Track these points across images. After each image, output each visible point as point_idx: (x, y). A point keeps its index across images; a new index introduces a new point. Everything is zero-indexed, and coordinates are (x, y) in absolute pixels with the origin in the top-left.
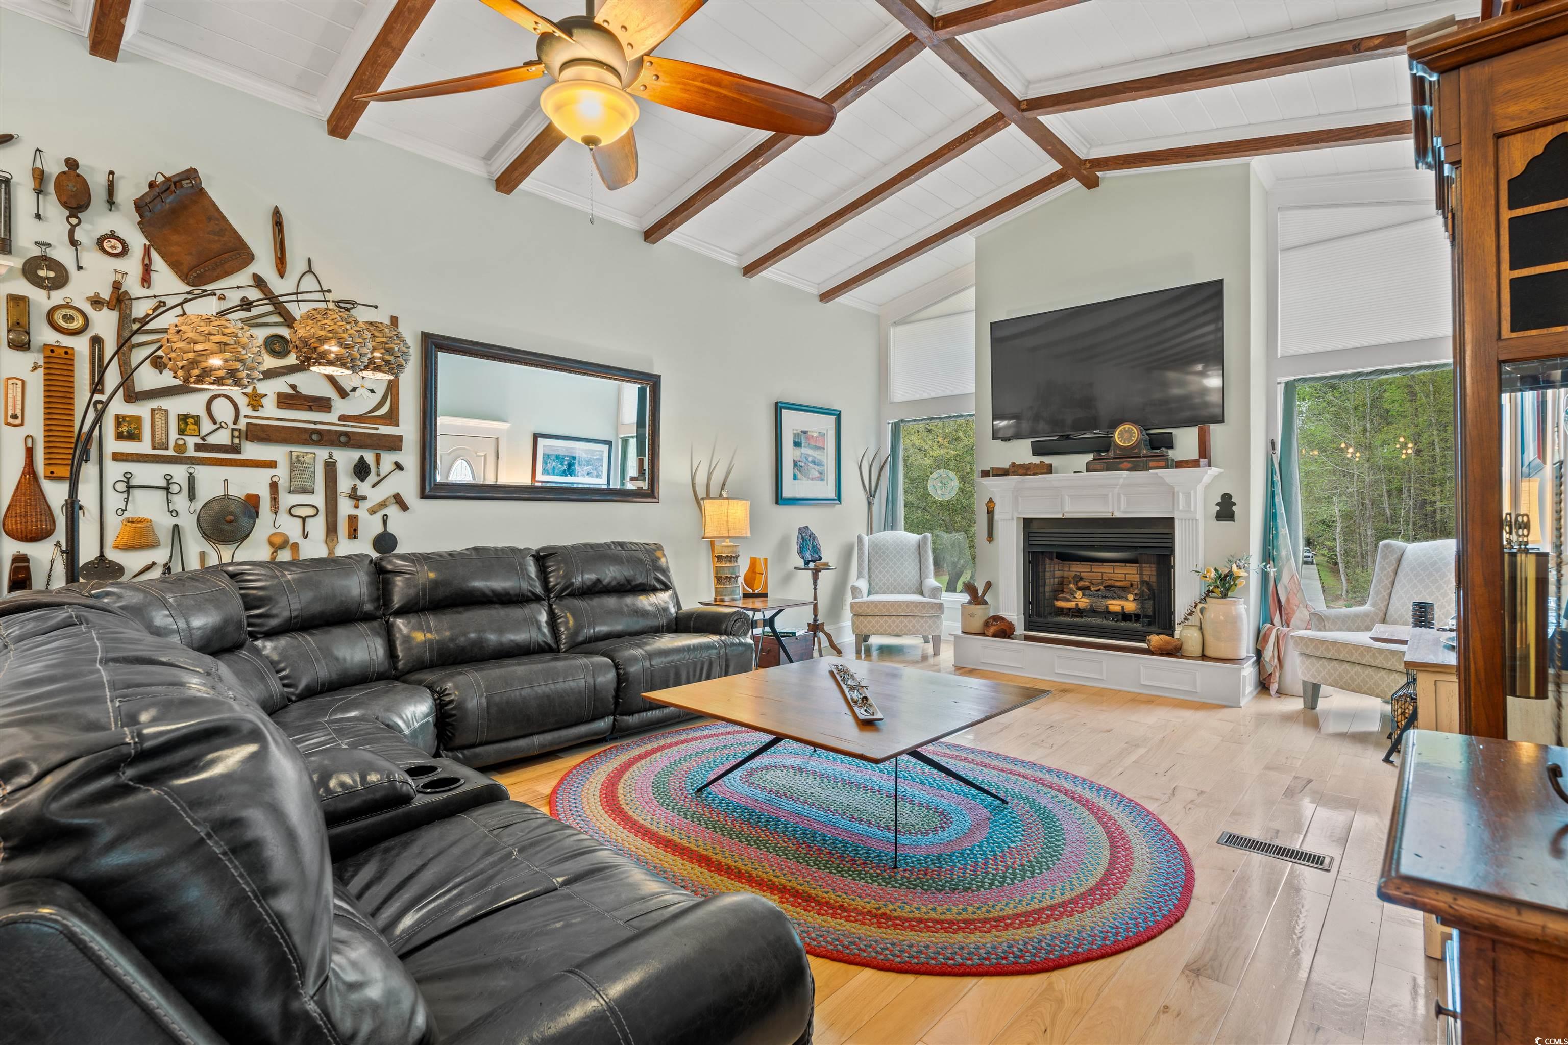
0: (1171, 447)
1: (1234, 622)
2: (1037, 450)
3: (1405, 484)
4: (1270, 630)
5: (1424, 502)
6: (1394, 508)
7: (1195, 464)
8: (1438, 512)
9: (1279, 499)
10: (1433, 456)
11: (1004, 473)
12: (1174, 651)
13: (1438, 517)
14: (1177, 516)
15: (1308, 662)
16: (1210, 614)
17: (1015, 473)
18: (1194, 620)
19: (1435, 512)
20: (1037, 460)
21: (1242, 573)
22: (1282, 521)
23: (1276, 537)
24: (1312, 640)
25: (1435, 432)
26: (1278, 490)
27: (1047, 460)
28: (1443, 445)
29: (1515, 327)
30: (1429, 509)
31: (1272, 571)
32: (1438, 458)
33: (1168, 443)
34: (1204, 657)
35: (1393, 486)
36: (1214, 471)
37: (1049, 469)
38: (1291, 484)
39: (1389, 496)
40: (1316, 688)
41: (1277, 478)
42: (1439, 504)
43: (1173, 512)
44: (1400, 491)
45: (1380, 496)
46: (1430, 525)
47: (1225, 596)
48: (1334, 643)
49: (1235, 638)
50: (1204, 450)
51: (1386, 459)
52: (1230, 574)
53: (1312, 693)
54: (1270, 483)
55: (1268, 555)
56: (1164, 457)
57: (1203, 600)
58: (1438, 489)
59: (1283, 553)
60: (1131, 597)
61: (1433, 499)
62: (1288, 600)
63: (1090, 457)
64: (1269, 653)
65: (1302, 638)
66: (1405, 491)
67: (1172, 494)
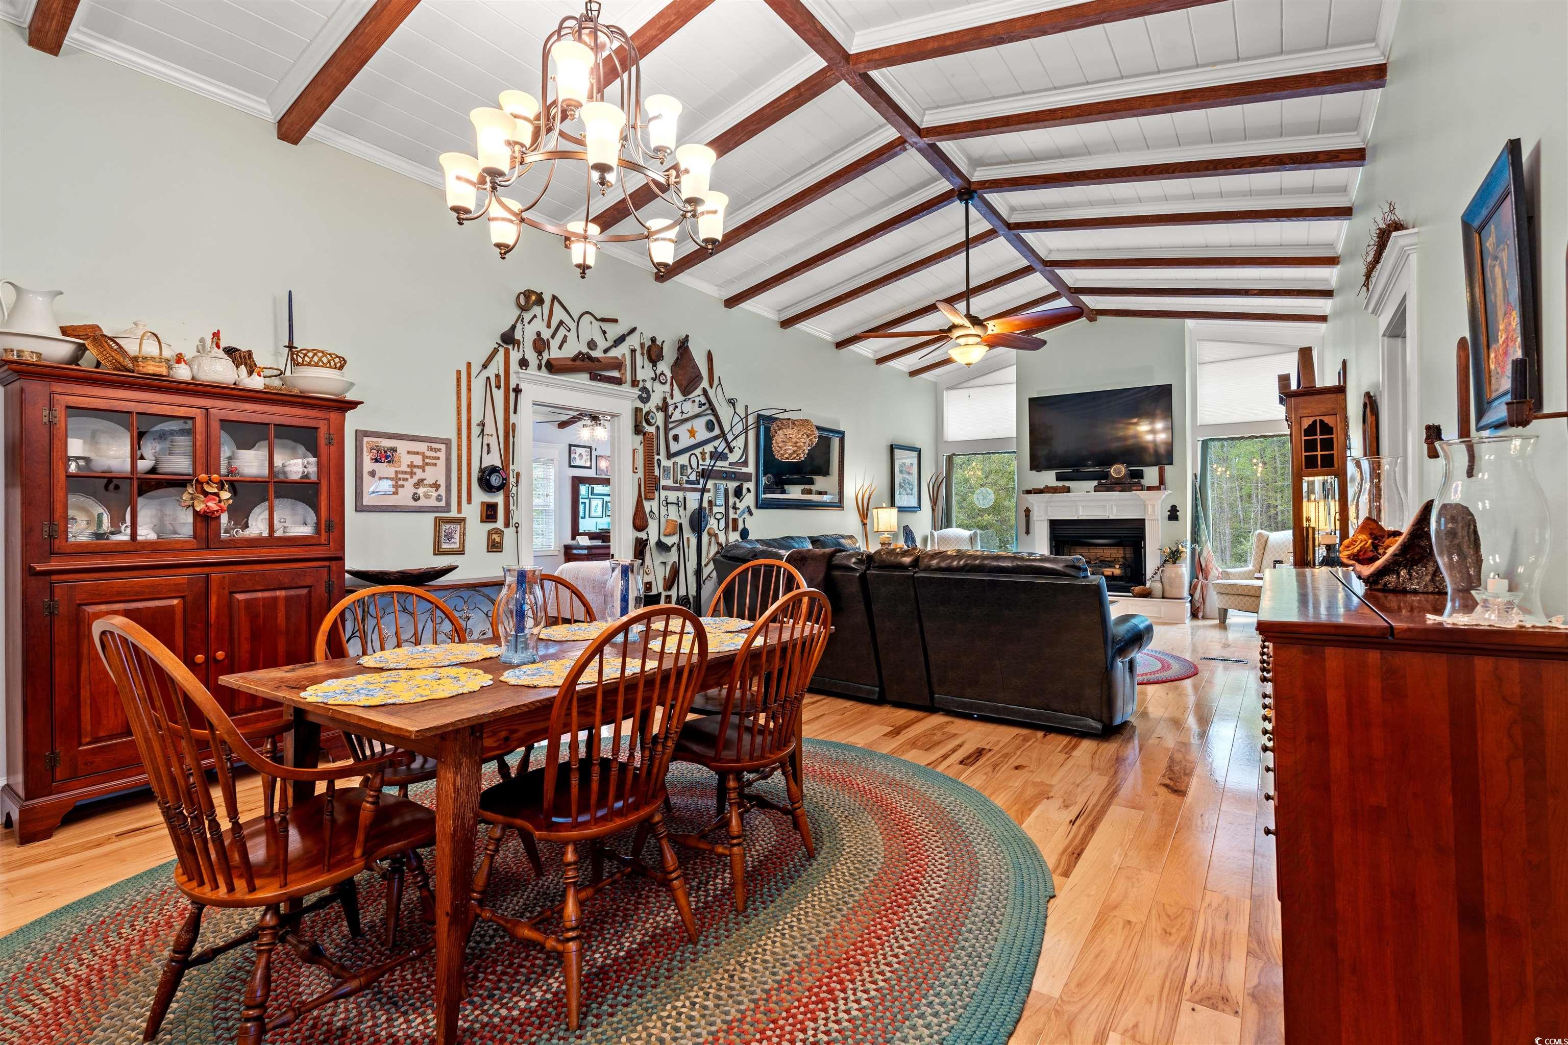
0: (1142, 478)
1: (1181, 577)
2: (1059, 478)
3: (1254, 492)
4: (1198, 583)
5: (1269, 506)
6: (1245, 511)
7: (1157, 488)
8: (1279, 514)
9: (1200, 508)
10: (1275, 468)
11: (1040, 491)
12: (1147, 594)
13: (1280, 518)
14: (1147, 518)
15: (1221, 597)
16: (1167, 574)
17: (1048, 492)
18: (1157, 577)
19: (1277, 514)
20: (1060, 484)
21: (1184, 550)
22: (1202, 521)
23: (1199, 529)
24: (1224, 585)
25: (1276, 448)
26: (1199, 503)
27: (1067, 484)
28: (1282, 458)
29: (1306, 468)
30: (1272, 511)
31: (1198, 549)
32: (1279, 470)
33: (1140, 475)
34: (1163, 597)
35: (1244, 492)
36: (1167, 492)
37: (1068, 490)
38: (1207, 500)
39: (1242, 500)
40: (1226, 611)
41: (1198, 496)
42: (1280, 508)
43: (1145, 514)
44: (1250, 496)
45: (1235, 501)
46: (1273, 525)
47: (1174, 563)
48: (1235, 585)
49: (1181, 586)
50: (1162, 481)
51: (1239, 470)
52: (1177, 551)
53: (1223, 615)
54: (1195, 499)
55: (1195, 539)
56: (1139, 484)
57: (1163, 566)
58: (1279, 495)
59: (1203, 539)
60: (1117, 566)
61: (1276, 503)
62: (1206, 565)
63: (1095, 483)
64: (1197, 595)
65: (1218, 584)
66: (1254, 496)
67: (1145, 507)
